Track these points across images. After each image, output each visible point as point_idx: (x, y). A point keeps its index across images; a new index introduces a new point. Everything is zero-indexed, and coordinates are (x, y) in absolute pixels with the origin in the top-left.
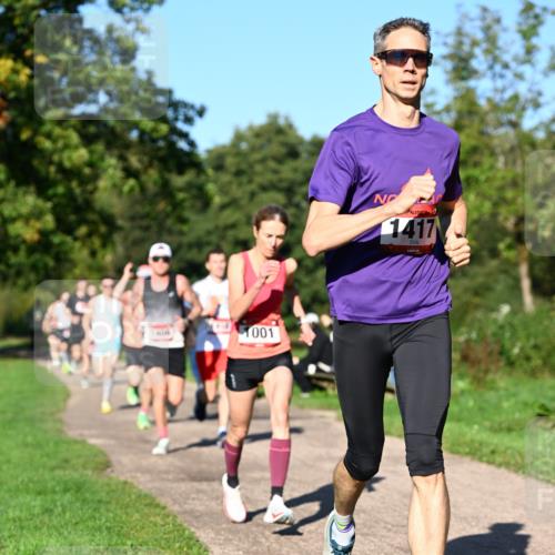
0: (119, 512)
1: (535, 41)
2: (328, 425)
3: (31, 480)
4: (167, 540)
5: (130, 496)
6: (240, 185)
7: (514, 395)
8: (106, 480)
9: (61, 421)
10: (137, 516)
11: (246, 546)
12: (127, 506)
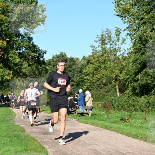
0: (27, 141)
1: (119, 36)
2: (74, 122)
3: (7, 134)
4: (38, 148)
5: (29, 138)
6: (54, 68)
7: (115, 115)
8: (24, 134)
9: (14, 121)
10: (31, 142)
11: (55, 149)
12: (29, 140)
